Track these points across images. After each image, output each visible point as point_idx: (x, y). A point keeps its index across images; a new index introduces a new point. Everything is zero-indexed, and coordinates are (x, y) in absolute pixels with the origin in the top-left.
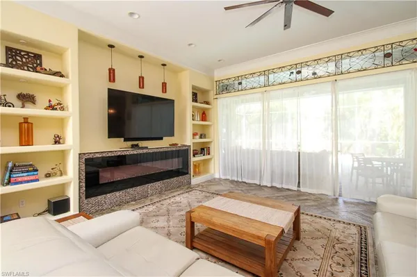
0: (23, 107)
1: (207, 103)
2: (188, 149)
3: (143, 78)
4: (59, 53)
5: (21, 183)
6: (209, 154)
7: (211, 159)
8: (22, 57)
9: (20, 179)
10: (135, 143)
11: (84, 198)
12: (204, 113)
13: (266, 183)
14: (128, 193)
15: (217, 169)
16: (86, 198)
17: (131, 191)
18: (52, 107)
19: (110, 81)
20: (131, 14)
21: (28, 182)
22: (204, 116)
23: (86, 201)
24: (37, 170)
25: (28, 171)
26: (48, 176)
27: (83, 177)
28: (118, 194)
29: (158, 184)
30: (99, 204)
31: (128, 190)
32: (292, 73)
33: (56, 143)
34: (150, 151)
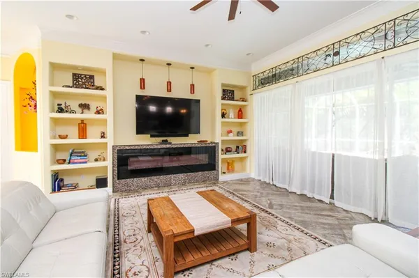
0: (82, 113)
1: (243, 100)
2: (215, 147)
3: (170, 83)
4: (103, 73)
5: (76, 163)
6: (245, 152)
7: (247, 157)
8: (82, 78)
9: (76, 161)
10: (165, 139)
11: (116, 179)
12: (240, 110)
13: (295, 188)
14: (153, 180)
15: (252, 168)
16: (118, 179)
17: (154, 178)
18: (98, 112)
19: (141, 88)
20: (143, 32)
21: (80, 163)
22: (240, 114)
23: (118, 182)
24: (86, 156)
25: (80, 156)
26: (96, 160)
27: (116, 163)
28: (143, 179)
29: (181, 176)
30: (127, 185)
31: (153, 178)
32: (329, 55)
33: (102, 137)
34: (173, 146)
